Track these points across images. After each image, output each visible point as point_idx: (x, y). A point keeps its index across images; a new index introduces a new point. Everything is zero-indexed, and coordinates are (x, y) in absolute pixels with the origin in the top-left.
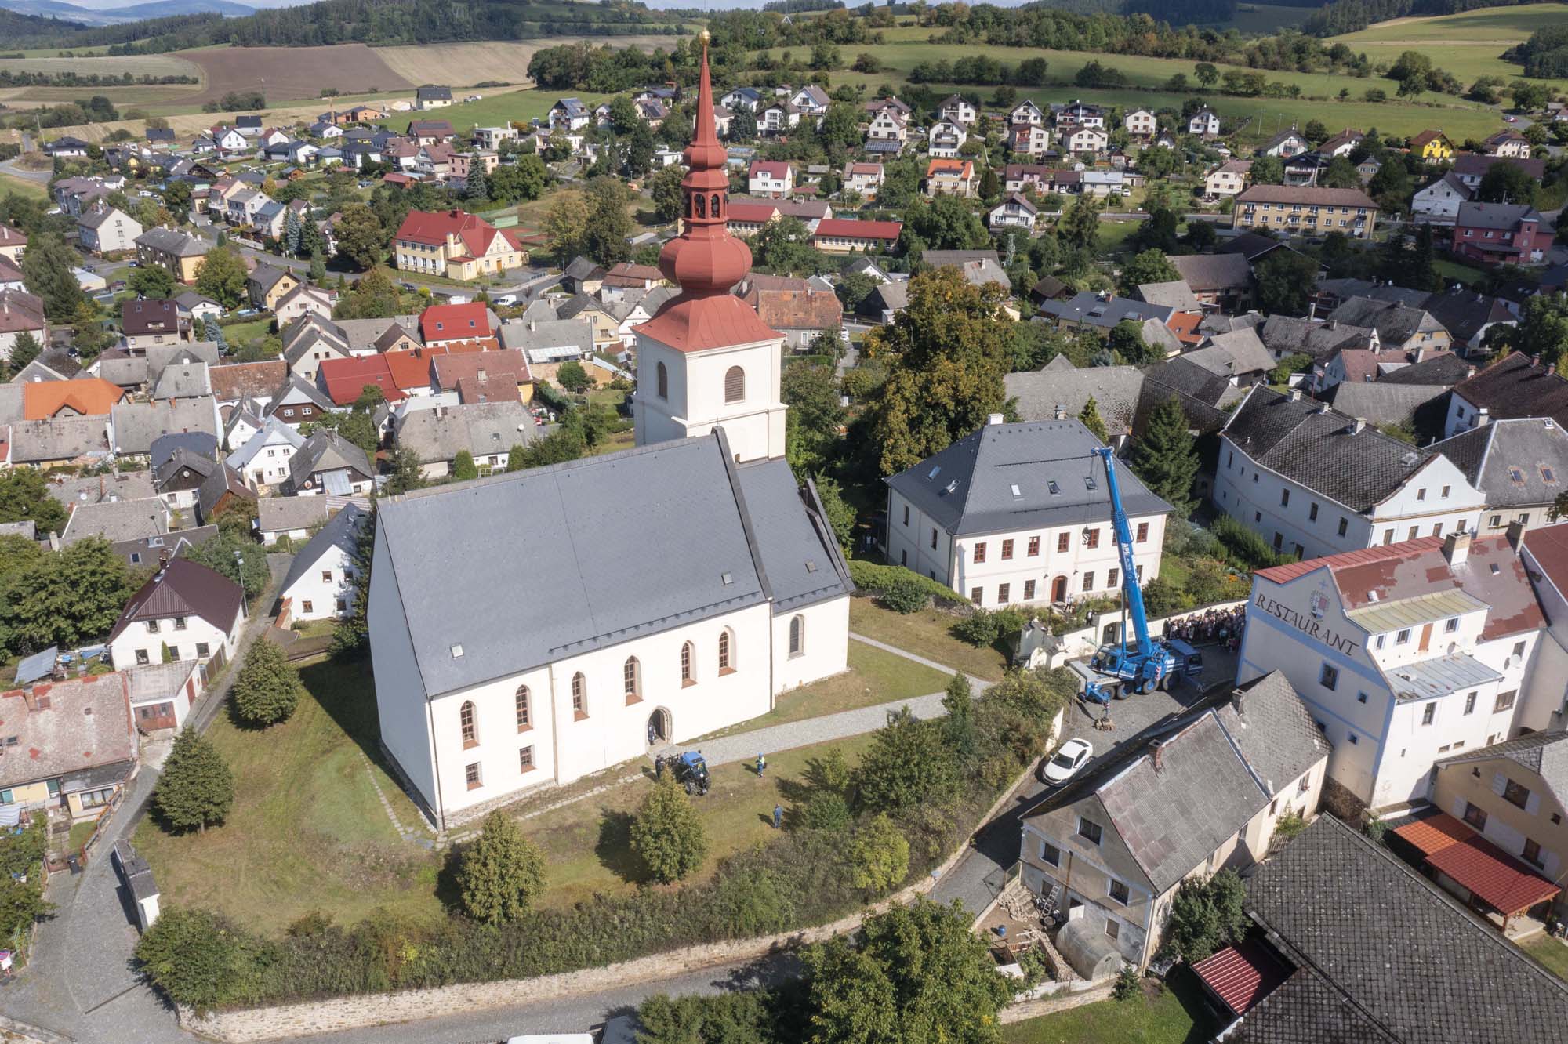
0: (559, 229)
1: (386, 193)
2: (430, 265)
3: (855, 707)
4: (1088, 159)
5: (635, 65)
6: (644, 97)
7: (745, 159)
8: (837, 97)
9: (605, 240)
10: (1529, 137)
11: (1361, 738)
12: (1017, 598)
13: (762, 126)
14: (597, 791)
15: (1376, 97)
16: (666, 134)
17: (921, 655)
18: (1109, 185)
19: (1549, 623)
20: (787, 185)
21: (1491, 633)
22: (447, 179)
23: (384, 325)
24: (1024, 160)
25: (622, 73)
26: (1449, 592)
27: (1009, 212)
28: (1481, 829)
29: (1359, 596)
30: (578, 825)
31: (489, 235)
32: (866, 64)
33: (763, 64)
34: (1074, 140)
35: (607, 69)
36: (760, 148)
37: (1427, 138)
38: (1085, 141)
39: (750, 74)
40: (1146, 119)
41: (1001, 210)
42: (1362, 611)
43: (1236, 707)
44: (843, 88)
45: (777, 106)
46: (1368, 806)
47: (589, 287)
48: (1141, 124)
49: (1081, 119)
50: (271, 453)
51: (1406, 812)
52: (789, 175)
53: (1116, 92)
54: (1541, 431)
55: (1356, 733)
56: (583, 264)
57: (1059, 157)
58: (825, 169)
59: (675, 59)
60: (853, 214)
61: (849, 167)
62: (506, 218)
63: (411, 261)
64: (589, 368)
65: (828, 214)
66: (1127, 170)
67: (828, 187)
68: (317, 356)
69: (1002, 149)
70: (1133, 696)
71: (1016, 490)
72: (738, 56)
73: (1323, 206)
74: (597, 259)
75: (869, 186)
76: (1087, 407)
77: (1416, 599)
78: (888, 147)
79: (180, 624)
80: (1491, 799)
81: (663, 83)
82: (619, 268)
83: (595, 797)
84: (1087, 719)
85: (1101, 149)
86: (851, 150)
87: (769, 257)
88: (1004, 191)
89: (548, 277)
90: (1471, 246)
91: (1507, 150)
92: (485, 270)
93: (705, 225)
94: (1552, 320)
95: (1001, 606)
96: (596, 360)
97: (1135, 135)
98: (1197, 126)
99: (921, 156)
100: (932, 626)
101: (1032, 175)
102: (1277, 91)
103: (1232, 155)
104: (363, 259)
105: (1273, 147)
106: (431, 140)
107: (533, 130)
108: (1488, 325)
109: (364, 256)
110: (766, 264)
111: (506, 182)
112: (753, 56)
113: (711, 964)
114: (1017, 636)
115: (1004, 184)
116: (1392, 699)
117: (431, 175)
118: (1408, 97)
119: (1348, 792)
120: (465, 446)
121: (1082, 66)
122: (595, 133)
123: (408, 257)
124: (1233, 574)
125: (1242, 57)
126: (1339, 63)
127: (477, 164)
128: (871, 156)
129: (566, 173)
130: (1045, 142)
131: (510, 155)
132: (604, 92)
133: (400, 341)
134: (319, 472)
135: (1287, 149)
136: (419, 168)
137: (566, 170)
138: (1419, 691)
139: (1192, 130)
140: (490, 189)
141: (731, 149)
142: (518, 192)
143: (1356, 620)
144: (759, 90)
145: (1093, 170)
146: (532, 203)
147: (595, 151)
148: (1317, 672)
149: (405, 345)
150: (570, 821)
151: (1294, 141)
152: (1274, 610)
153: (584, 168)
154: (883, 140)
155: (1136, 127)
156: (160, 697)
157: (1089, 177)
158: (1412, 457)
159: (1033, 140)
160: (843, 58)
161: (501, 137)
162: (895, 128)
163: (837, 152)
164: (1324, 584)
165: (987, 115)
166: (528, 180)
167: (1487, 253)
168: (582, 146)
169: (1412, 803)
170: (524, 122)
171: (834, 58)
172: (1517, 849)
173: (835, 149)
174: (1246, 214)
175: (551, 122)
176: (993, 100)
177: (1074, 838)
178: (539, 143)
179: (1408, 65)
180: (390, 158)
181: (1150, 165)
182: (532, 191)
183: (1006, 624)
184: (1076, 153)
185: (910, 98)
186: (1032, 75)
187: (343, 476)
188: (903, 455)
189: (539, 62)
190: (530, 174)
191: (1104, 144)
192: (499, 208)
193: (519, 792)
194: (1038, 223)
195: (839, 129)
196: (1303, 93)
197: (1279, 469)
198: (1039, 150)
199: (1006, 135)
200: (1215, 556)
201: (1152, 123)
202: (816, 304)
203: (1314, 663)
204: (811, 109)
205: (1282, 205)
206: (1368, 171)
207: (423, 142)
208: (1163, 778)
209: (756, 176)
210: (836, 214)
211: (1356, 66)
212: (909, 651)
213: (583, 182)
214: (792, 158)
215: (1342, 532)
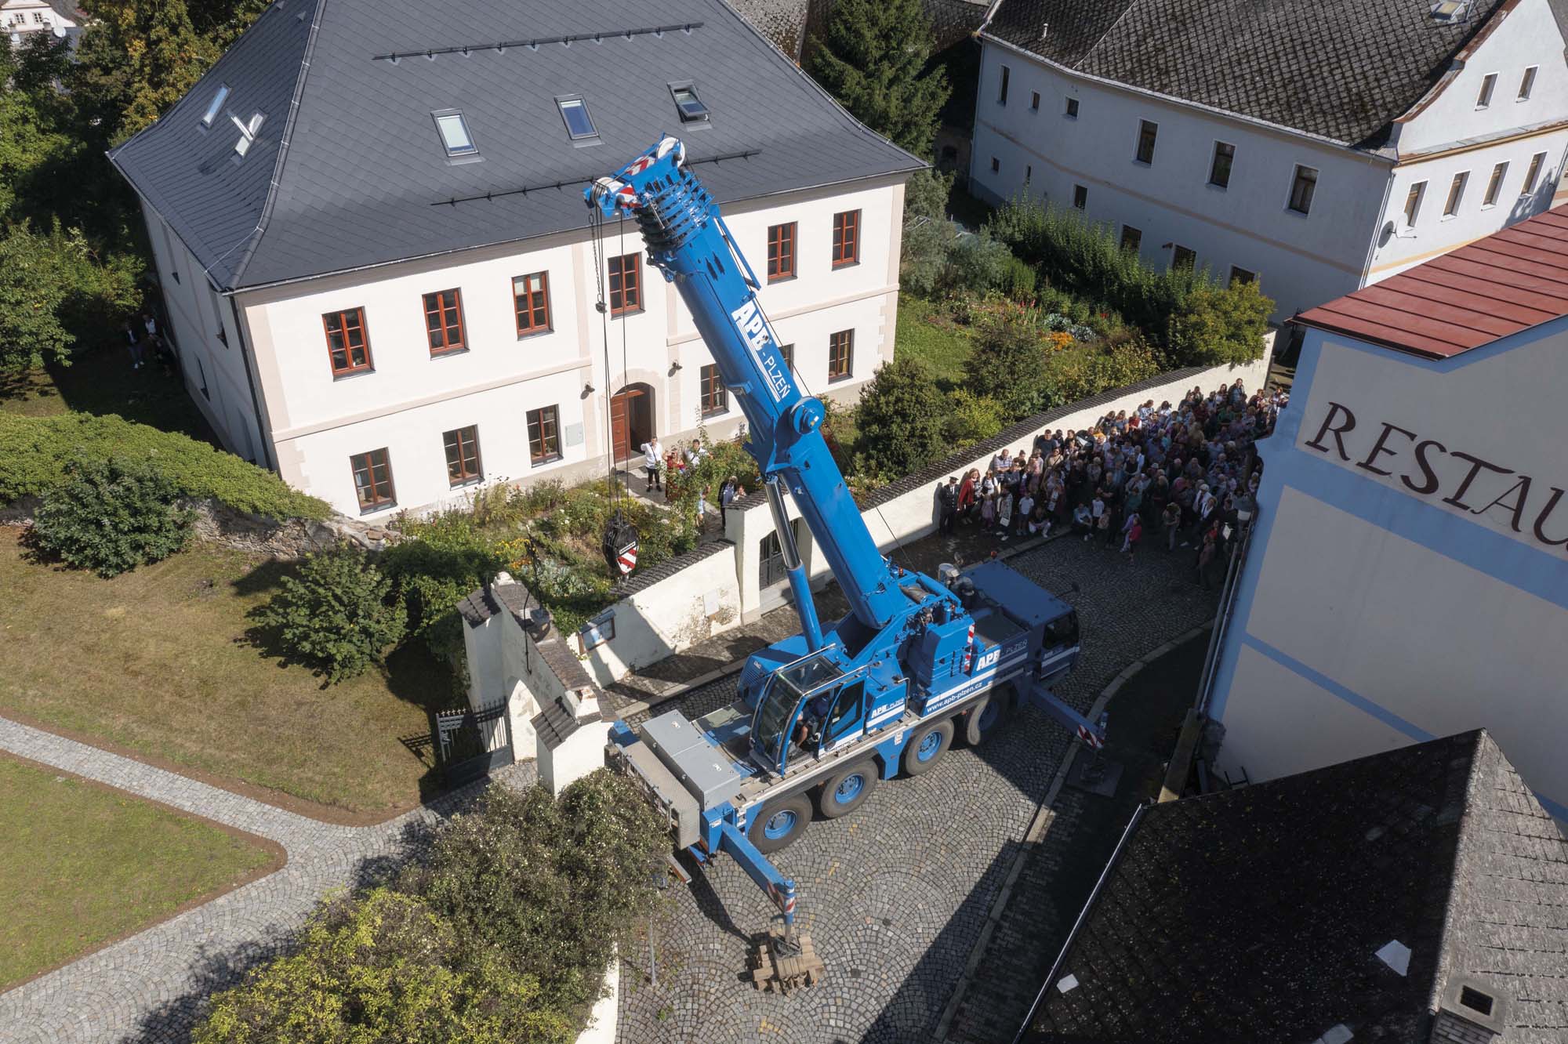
12: (506, 464)
71: (453, 131)
95: (460, 498)
124: (1058, 328)
152: (1401, 461)
197: (1129, 76)
200: (1008, 292)
215: (1299, 204)
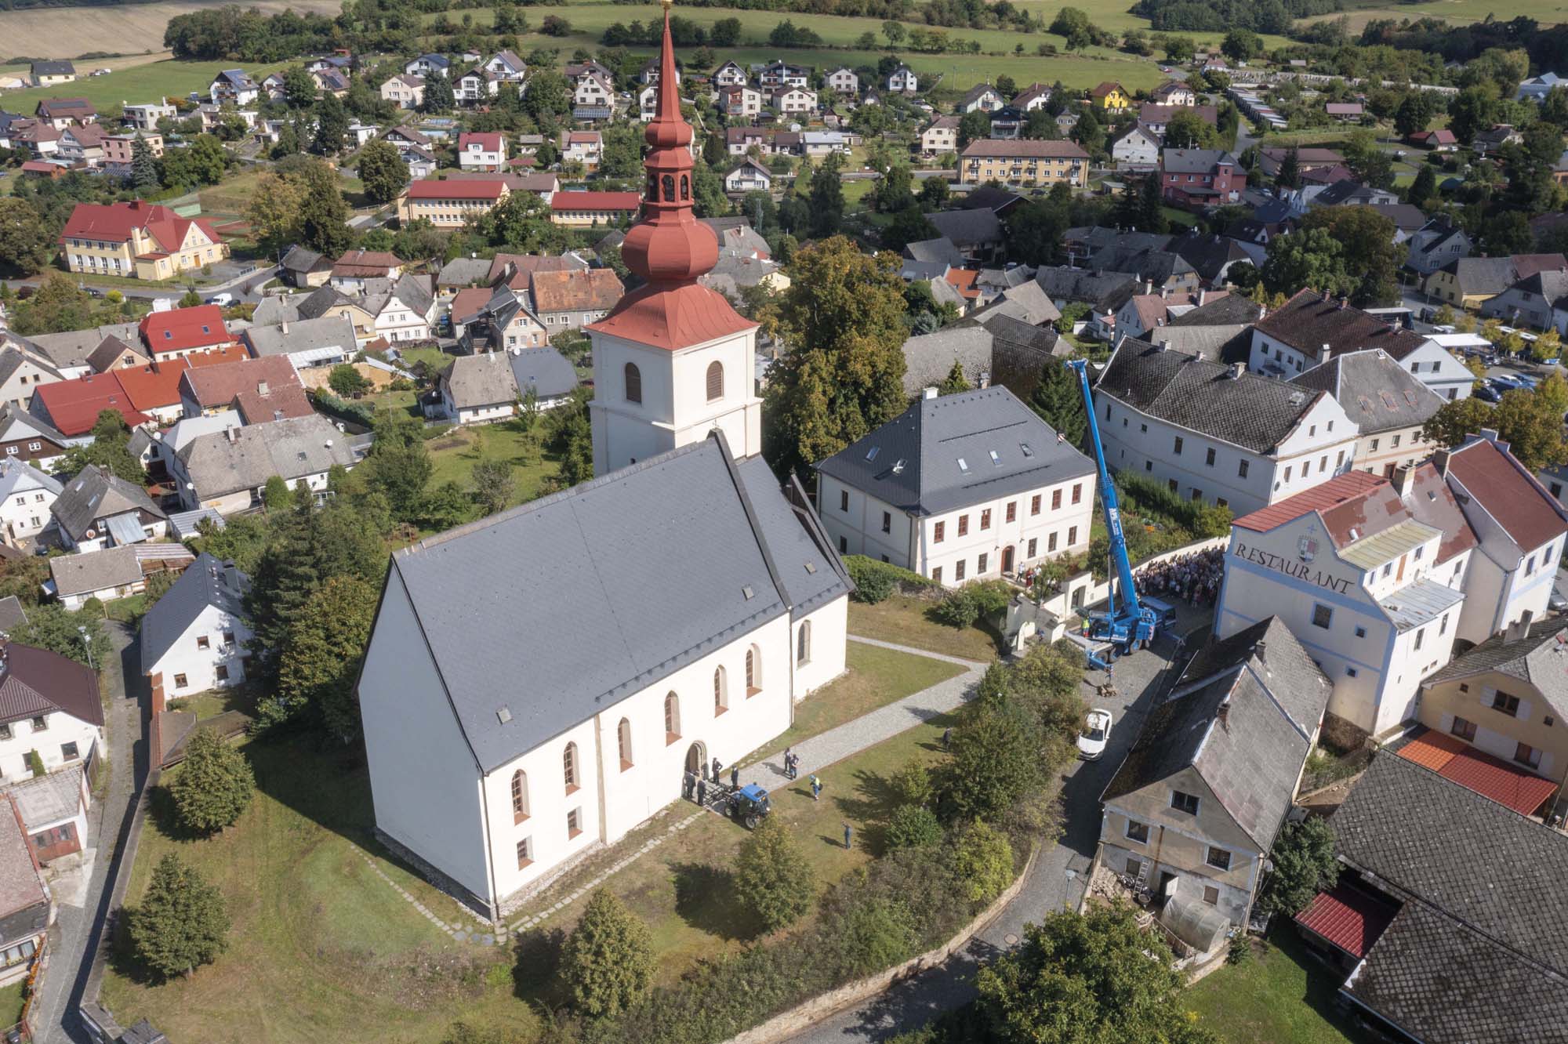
0: (265, 216)
1: (31, 185)
2: (112, 265)
3: (871, 710)
4: (802, 119)
5: (293, 32)
6: (317, 67)
7: (448, 131)
8: (531, 62)
9: (324, 226)
10: (1191, 86)
11: (1362, 672)
12: (972, 573)
13: (459, 95)
14: (651, 844)
15: (1048, 51)
16: (353, 106)
17: (908, 645)
18: (831, 145)
19: (1480, 541)
20: (500, 158)
21: (1441, 559)
22: (102, 165)
23: (91, 339)
24: (740, 122)
25: (282, 40)
26: (1404, 523)
27: (745, 177)
28: (1471, 740)
29: (1345, 538)
30: (649, 887)
31: (181, 227)
32: (555, 27)
33: (442, 29)
34: (785, 100)
35: (262, 37)
36: (461, 118)
37: (1106, 89)
38: (796, 102)
39: (432, 39)
40: (848, 78)
41: (736, 175)
42: (1349, 549)
43: (1261, 658)
44: (536, 52)
45: (474, 74)
46: (1371, 734)
47: (315, 279)
48: (843, 83)
49: (785, 79)
50: (20, 501)
51: (1400, 735)
52: (502, 147)
53: (811, 51)
54: (1376, 361)
55: (1354, 666)
56: (301, 255)
57: (774, 119)
58: (539, 138)
59: (341, 22)
60: (581, 186)
61: (565, 135)
62: (187, 206)
63: (87, 262)
64: (364, 370)
65: (556, 187)
66: (841, 129)
67: (547, 157)
68: (24, 380)
69: (715, 112)
70: (1122, 657)
71: (963, 464)
72: (413, 19)
73: (1042, 158)
74: (316, 248)
75: (590, 155)
76: (953, 372)
77: (1384, 533)
78: (599, 113)
79: (39, 723)
80: (1479, 709)
81: (331, 50)
82: (348, 255)
83: (652, 852)
84: (1089, 688)
85: (812, 109)
86: (560, 118)
87: (509, 235)
88: (728, 156)
89: (259, 271)
90: (1177, 191)
91: (1176, 99)
92: (184, 267)
93: (675, 209)
94: (1299, 256)
96: (371, 361)
97: (840, 94)
98: (897, 84)
99: (634, 122)
100: (905, 613)
101: (754, 137)
102: (960, 48)
103: (935, 111)
104: (26, 262)
105: (972, 101)
106: (68, 120)
107: (195, 107)
108: (1229, 264)
109: (28, 259)
110: (507, 243)
111: (179, 166)
112: (429, 19)
113: (835, 1011)
114: (1003, 612)
115: (726, 147)
116: (1393, 630)
117: (81, 161)
118: (1075, 51)
119: (1348, 724)
120: (269, 473)
121: (775, 26)
122: (270, 107)
123: (82, 258)
124: (1147, 524)
125: (919, 15)
126: (1005, 18)
127: (140, 146)
128: (582, 123)
129: (244, 153)
130: (757, 103)
131: (173, 136)
132: (263, 61)
133: (124, 355)
134: (101, 519)
135: (986, 103)
136: (64, 153)
137: (244, 149)
138: (1412, 621)
139: (892, 87)
140: (161, 176)
141: (428, 121)
142: (195, 177)
143: (1348, 559)
144: (446, 56)
145: (809, 130)
146: (212, 189)
147: (276, 128)
148: (1309, 612)
149: (130, 360)
150: (639, 884)
151: (990, 96)
152: (1257, 557)
153: (266, 147)
154: (591, 106)
155: (839, 86)
156: (58, 819)
157: (810, 137)
158: (1299, 397)
159: (746, 102)
160: (528, 20)
161: (157, 116)
162: (603, 94)
163: (546, 120)
164: (1312, 529)
165: (691, 77)
166: (206, 163)
167: (1192, 195)
168: (257, 122)
169: (1405, 723)
170: (180, 97)
171: (519, 20)
172: (1508, 753)
173: (543, 116)
174: (971, 167)
175: (214, 97)
176: (693, 62)
177: (1166, 813)
178: (206, 121)
179: (1068, 20)
180: (25, 143)
181: (860, 124)
182: (212, 175)
183: (984, 601)
184: (790, 114)
185: (608, 62)
186: (726, 35)
187: (132, 519)
188: (823, 439)
189: (178, 29)
190: (208, 156)
191: (815, 104)
192: (175, 196)
193: (568, 862)
194: (772, 186)
195: (545, 96)
196: (983, 49)
197: (1170, 418)
198: (752, 112)
199: (715, 96)
201: (854, 82)
202: (596, 283)
203: (1306, 604)
204: (507, 75)
205: (1004, 158)
206: (1066, 122)
207: (59, 124)
208: (1233, 738)
209: (466, 149)
210: (563, 186)
211: (1021, 22)
212: (895, 642)
213: (269, 164)
214: (499, 128)
215: (1243, 473)
